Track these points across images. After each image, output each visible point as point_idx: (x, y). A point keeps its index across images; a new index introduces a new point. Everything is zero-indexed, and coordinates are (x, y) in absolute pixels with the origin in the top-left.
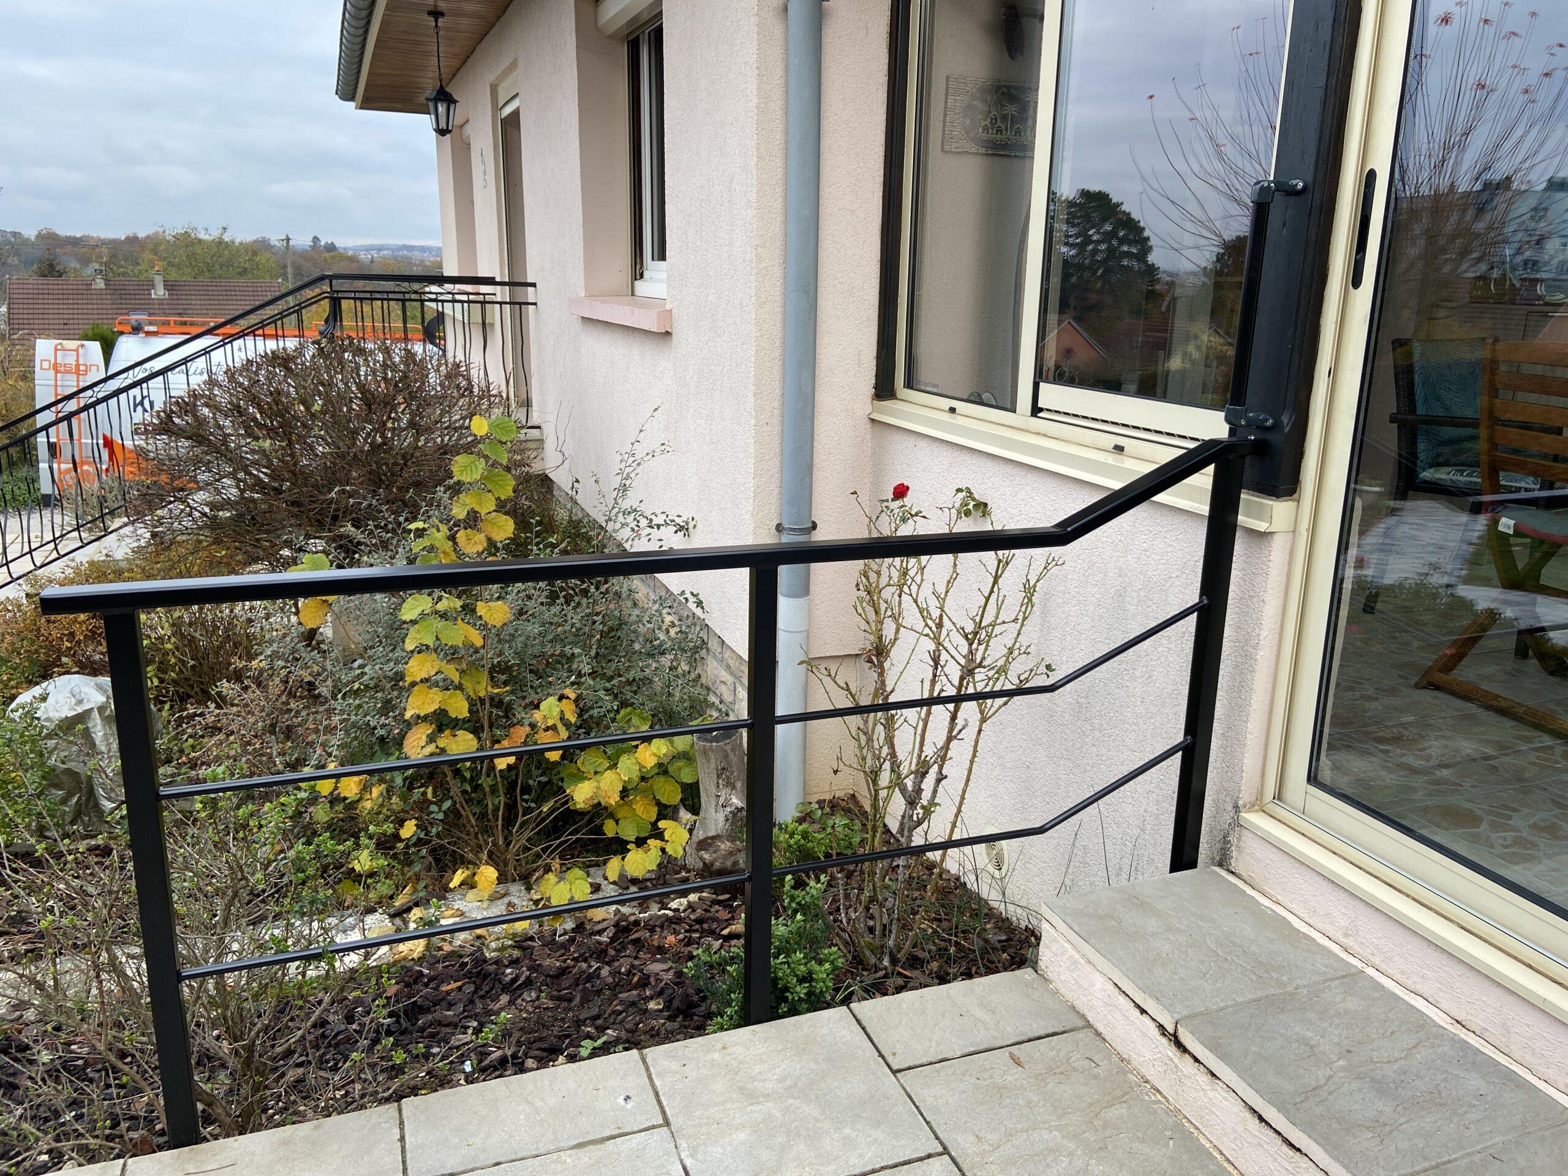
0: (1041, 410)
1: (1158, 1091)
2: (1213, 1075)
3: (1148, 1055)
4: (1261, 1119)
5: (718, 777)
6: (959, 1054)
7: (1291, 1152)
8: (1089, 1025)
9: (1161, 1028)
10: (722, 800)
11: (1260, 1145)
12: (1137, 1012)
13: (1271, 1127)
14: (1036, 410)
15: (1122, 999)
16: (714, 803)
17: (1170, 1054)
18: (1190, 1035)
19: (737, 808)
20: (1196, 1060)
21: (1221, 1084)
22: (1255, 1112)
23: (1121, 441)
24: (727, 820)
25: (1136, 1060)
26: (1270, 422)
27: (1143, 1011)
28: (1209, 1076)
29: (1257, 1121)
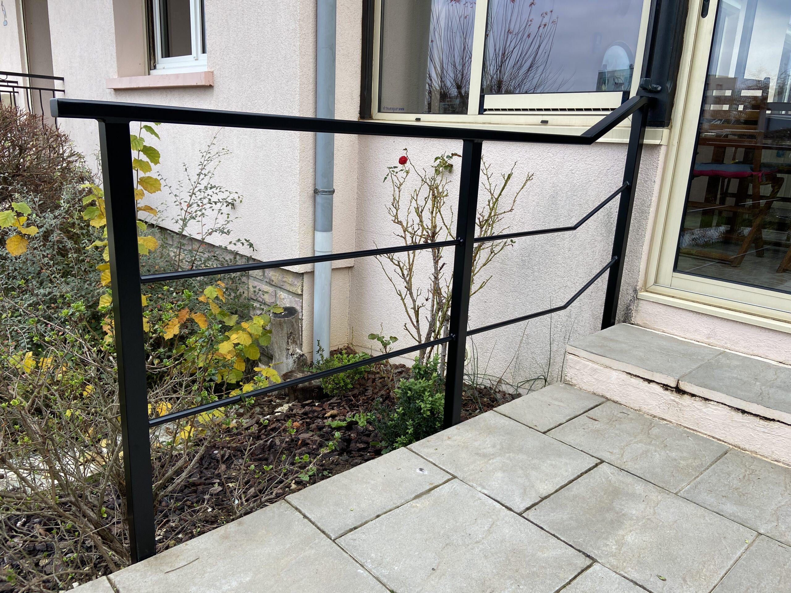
0: (485, 110)
1: (663, 419)
2: (706, 399)
3: (654, 403)
4: (744, 412)
5: (288, 338)
6: (565, 421)
7: (766, 423)
8: (608, 399)
9: (666, 387)
10: (290, 352)
11: (743, 426)
12: (646, 383)
13: (751, 414)
14: (482, 110)
15: (634, 380)
16: (285, 354)
17: (672, 398)
18: (689, 384)
19: (300, 355)
20: (693, 395)
21: (712, 403)
22: (738, 409)
23: (545, 118)
24: (295, 362)
25: (645, 408)
26: (660, 88)
27: (650, 381)
28: (703, 401)
29: (741, 414)
